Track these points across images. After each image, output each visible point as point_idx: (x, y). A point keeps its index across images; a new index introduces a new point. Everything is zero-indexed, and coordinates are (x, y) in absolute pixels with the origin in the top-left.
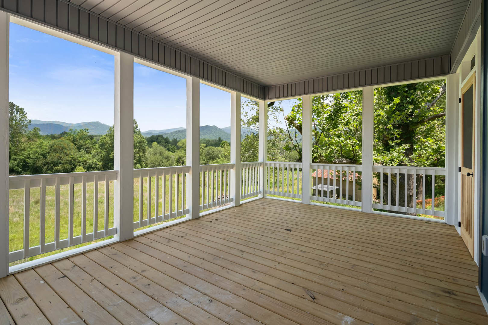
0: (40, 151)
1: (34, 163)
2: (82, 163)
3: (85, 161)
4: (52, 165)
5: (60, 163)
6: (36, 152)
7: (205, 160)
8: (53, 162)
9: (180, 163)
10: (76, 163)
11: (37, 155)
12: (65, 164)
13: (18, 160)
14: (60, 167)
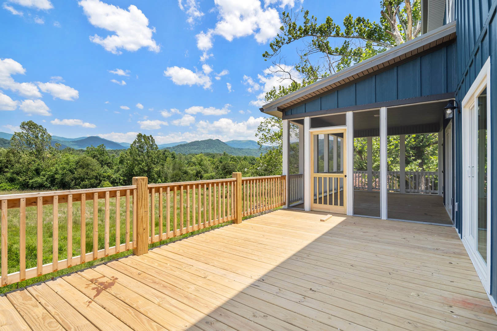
0: (68, 167)
1: (63, 178)
2: (107, 178)
3: (109, 176)
4: (79, 180)
5: (86, 178)
6: (64, 168)
7: (222, 174)
8: (80, 178)
9: (198, 177)
10: (101, 178)
11: (65, 171)
12: (92, 179)
13: (46, 176)
14: (87, 182)
